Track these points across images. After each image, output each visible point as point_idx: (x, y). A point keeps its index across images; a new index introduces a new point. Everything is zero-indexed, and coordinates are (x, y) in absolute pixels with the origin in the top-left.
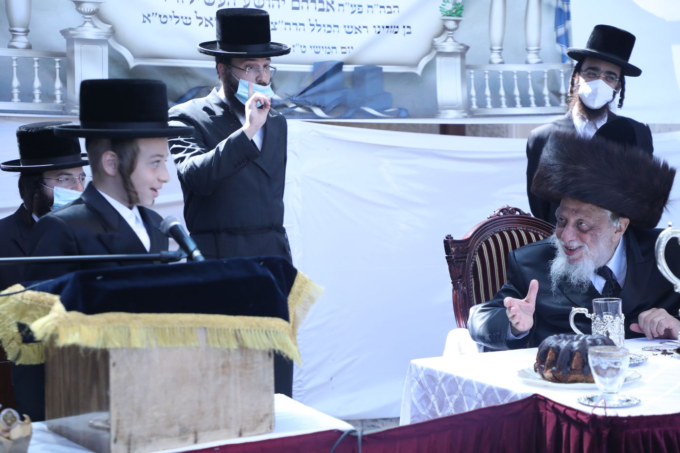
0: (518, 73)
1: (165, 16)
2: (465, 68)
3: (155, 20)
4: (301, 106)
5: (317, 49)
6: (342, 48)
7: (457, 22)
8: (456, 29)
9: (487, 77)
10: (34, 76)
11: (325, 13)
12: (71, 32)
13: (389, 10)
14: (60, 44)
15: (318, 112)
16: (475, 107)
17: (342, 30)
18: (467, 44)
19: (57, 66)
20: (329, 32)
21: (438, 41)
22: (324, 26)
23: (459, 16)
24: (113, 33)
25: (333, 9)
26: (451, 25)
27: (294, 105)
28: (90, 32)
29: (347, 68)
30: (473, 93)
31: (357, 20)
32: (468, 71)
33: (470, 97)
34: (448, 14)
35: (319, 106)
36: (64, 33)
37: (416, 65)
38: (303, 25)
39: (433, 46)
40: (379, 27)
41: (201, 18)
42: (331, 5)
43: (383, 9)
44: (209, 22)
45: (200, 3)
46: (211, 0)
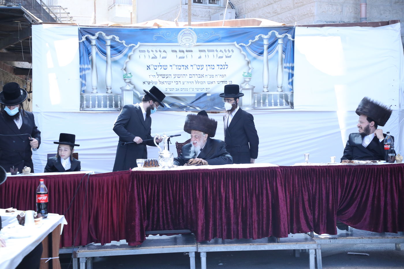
0: (274, 94)
1: (149, 82)
2: (253, 93)
3: (146, 83)
4: (192, 107)
5: (198, 89)
6: (206, 88)
7: (250, 79)
8: (249, 81)
9: (262, 96)
10: (113, 101)
11: (201, 78)
12: (123, 88)
13: (223, 76)
14: (119, 91)
15: (198, 109)
16: (256, 106)
17: (206, 83)
18: (254, 86)
19: (119, 97)
20: (202, 84)
21: (243, 85)
22: (200, 82)
23: (250, 77)
24: (135, 87)
25: (203, 77)
26: (247, 80)
27: (189, 107)
29: (208, 95)
30: (256, 101)
31: (212, 80)
32: (254, 95)
33: (254, 103)
34: (246, 76)
35: (198, 107)
36: (121, 88)
38: (193, 82)
40: (219, 82)
41: (160, 82)
42: (203, 75)
43: (221, 76)
44: (163, 83)
45: (160, 77)
46: (164, 76)
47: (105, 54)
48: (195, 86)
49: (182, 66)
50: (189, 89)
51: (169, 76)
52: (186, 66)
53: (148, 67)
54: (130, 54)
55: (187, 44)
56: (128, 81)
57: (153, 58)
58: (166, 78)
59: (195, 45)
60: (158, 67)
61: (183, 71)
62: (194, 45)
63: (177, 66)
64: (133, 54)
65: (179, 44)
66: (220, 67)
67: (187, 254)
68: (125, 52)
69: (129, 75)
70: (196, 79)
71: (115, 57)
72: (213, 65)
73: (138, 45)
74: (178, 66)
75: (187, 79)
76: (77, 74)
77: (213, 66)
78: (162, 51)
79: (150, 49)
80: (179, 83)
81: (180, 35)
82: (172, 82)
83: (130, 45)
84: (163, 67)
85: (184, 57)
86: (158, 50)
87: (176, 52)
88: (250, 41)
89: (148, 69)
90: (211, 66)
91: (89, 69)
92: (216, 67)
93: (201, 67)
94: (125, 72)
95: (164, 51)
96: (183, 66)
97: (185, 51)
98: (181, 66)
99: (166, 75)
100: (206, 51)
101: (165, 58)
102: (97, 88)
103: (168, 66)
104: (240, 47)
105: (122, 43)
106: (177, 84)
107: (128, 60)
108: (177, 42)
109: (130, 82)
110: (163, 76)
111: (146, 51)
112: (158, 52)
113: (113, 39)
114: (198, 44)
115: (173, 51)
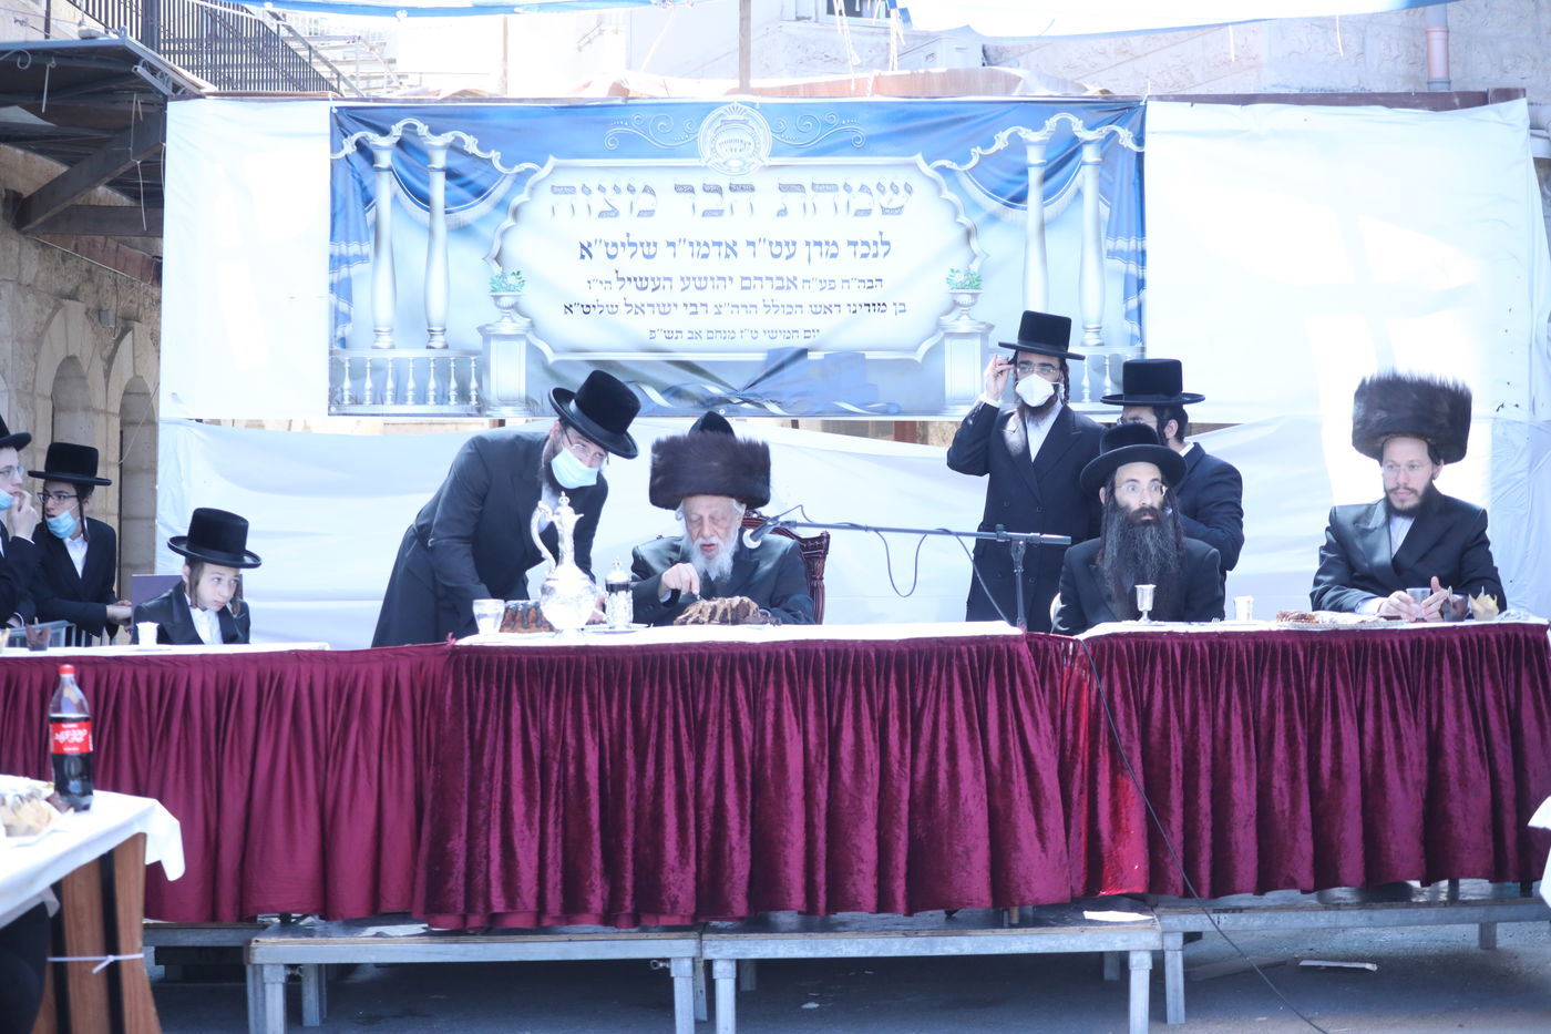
1: (588, 306)
3: (577, 310)
4: (749, 402)
5: (772, 334)
6: (806, 331)
7: (974, 295)
8: (973, 304)
10: (450, 377)
11: (785, 291)
12: (488, 328)
13: (870, 284)
14: (476, 341)
15: (773, 408)
17: (807, 309)
18: (990, 321)
19: (473, 364)
20: (789, 313)
21: (947, 320)
22: (783, 306)
23: (977, 288)
24: (532, 325)
25: (796, 287)
26: (965, 299)
27: (739, 400)
28: (508, 326)
29: (812, 356)
31: (828, 298)
34: (959, 285)
35: (773, 402)
36: (481, 329)
37: (915, 350)
38: (755, 306)
39: (939, 326)
40: (856, 305)
41: (631, 305)
42: (793, 281)
43: (862, 284)
44: (640, 309)
45: (630, 288)
46: (645, 284)
47: (424, 200)
48: (763, 321)
49: (715, 244)
50: (738, 335)
51: (662, 283)
52: (727, 245)
53: (586, 249)
54: (516, 201)
55: (735, 164)
56: (507, 301)
57: (602, 214)
58: (653, 290)
59: (764, 166)
60: (621, 249)
61: (716, 265)
62: (761, 164)
63: (695, 244)
64: (528, 199)
65: (703, 163)
66: (862, 249)
67: (661, 965)
68: (499, 191)
69: (511, 280)
70: (766, 292)
71: (461, 213)
72: (835, 243)
73: (548, 167)
74: (699, 244)
75: (733, 293)
76: (321, 276)
77: (834, 247)
78: (639, 187)
79: (593, 181)
80: (701, 310)
81: (710, 126)
82: (675, 305)
83: (517, 169)
84: (640, 249)
85: (720, 213)
86: (623, 185)
87: (692, 190)
88: (977, 152)
89: (583, 257)
90: (824, 244)
91: (362, 258)
92: (846, 251)
93: (785, 248)
94: (497, 269)
95: (647, 189)
96: (718, 244)
97: (725, 187)
98: (711, 244)
99: (653, 279)
100: (808, 187)
101: (650, 213)
102: (391, 331)
103: (662, 245)
104: (937, 175)
105: (490, 160)
106: (692, 313)
107: (509, 222)
108: (694, 154)
109: (515, 307)
110: (641, 283)
111: (579, 189)
112: (624, 191)
113: (458, 145)
114: (776, 161)
115: (678, 188)
